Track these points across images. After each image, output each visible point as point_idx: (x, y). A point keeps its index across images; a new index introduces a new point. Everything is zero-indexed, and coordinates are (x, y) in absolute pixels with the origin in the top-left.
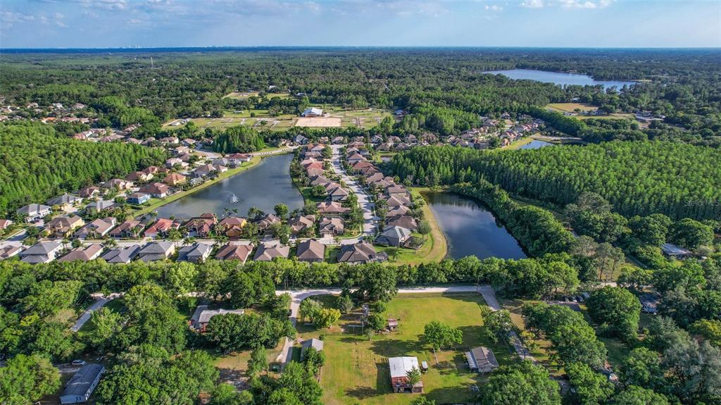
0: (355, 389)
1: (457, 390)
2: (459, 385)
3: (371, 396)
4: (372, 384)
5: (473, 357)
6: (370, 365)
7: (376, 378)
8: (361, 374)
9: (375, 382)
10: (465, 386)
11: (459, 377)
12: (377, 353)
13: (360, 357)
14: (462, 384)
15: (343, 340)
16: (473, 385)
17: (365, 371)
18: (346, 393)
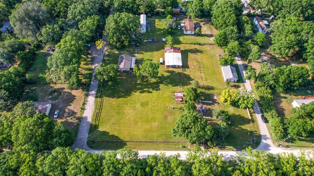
0: (199, 54)
1: (146, 51)
2: (145, 53)
3: (191, 50)
4: (191, 56)
5: (131, 64)
6: (193, 67)
7: (189, 59)
8: (197, 61)
9: (189, 57)
10: (142, 52)
11: (142, 57)
12: (189, 75)
13: (199, 73)
14: (143, 53)
15: (212, 88)
16: (138, 53)
17: (195, 64)
18: (203, 52)
